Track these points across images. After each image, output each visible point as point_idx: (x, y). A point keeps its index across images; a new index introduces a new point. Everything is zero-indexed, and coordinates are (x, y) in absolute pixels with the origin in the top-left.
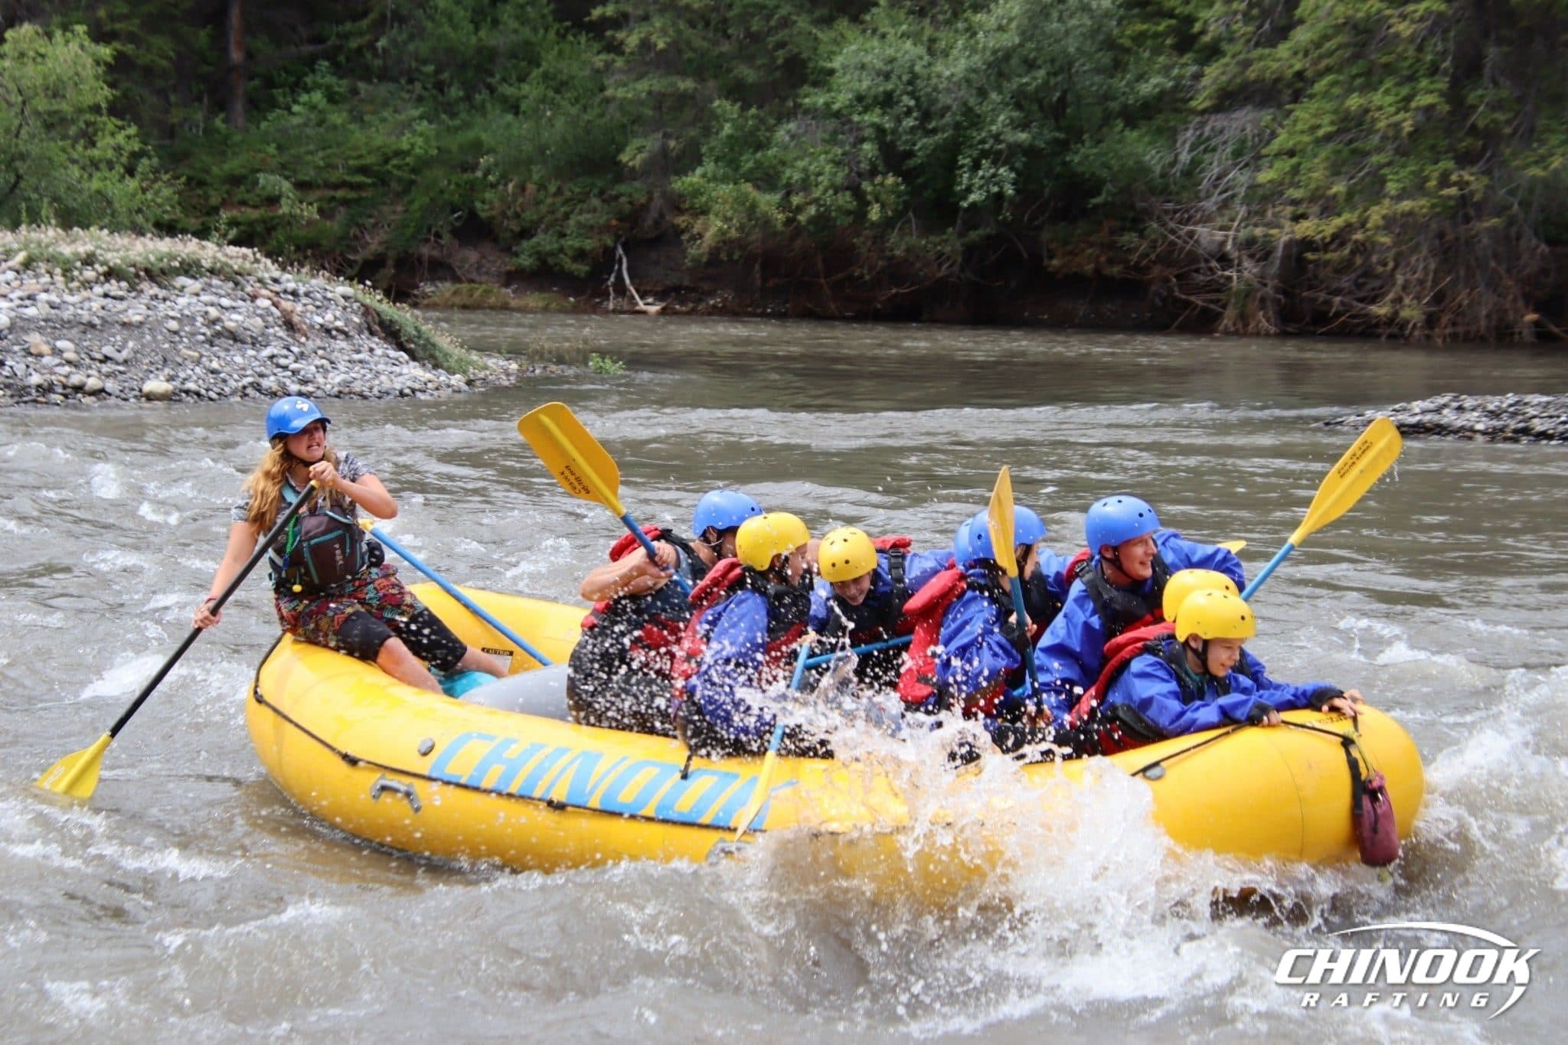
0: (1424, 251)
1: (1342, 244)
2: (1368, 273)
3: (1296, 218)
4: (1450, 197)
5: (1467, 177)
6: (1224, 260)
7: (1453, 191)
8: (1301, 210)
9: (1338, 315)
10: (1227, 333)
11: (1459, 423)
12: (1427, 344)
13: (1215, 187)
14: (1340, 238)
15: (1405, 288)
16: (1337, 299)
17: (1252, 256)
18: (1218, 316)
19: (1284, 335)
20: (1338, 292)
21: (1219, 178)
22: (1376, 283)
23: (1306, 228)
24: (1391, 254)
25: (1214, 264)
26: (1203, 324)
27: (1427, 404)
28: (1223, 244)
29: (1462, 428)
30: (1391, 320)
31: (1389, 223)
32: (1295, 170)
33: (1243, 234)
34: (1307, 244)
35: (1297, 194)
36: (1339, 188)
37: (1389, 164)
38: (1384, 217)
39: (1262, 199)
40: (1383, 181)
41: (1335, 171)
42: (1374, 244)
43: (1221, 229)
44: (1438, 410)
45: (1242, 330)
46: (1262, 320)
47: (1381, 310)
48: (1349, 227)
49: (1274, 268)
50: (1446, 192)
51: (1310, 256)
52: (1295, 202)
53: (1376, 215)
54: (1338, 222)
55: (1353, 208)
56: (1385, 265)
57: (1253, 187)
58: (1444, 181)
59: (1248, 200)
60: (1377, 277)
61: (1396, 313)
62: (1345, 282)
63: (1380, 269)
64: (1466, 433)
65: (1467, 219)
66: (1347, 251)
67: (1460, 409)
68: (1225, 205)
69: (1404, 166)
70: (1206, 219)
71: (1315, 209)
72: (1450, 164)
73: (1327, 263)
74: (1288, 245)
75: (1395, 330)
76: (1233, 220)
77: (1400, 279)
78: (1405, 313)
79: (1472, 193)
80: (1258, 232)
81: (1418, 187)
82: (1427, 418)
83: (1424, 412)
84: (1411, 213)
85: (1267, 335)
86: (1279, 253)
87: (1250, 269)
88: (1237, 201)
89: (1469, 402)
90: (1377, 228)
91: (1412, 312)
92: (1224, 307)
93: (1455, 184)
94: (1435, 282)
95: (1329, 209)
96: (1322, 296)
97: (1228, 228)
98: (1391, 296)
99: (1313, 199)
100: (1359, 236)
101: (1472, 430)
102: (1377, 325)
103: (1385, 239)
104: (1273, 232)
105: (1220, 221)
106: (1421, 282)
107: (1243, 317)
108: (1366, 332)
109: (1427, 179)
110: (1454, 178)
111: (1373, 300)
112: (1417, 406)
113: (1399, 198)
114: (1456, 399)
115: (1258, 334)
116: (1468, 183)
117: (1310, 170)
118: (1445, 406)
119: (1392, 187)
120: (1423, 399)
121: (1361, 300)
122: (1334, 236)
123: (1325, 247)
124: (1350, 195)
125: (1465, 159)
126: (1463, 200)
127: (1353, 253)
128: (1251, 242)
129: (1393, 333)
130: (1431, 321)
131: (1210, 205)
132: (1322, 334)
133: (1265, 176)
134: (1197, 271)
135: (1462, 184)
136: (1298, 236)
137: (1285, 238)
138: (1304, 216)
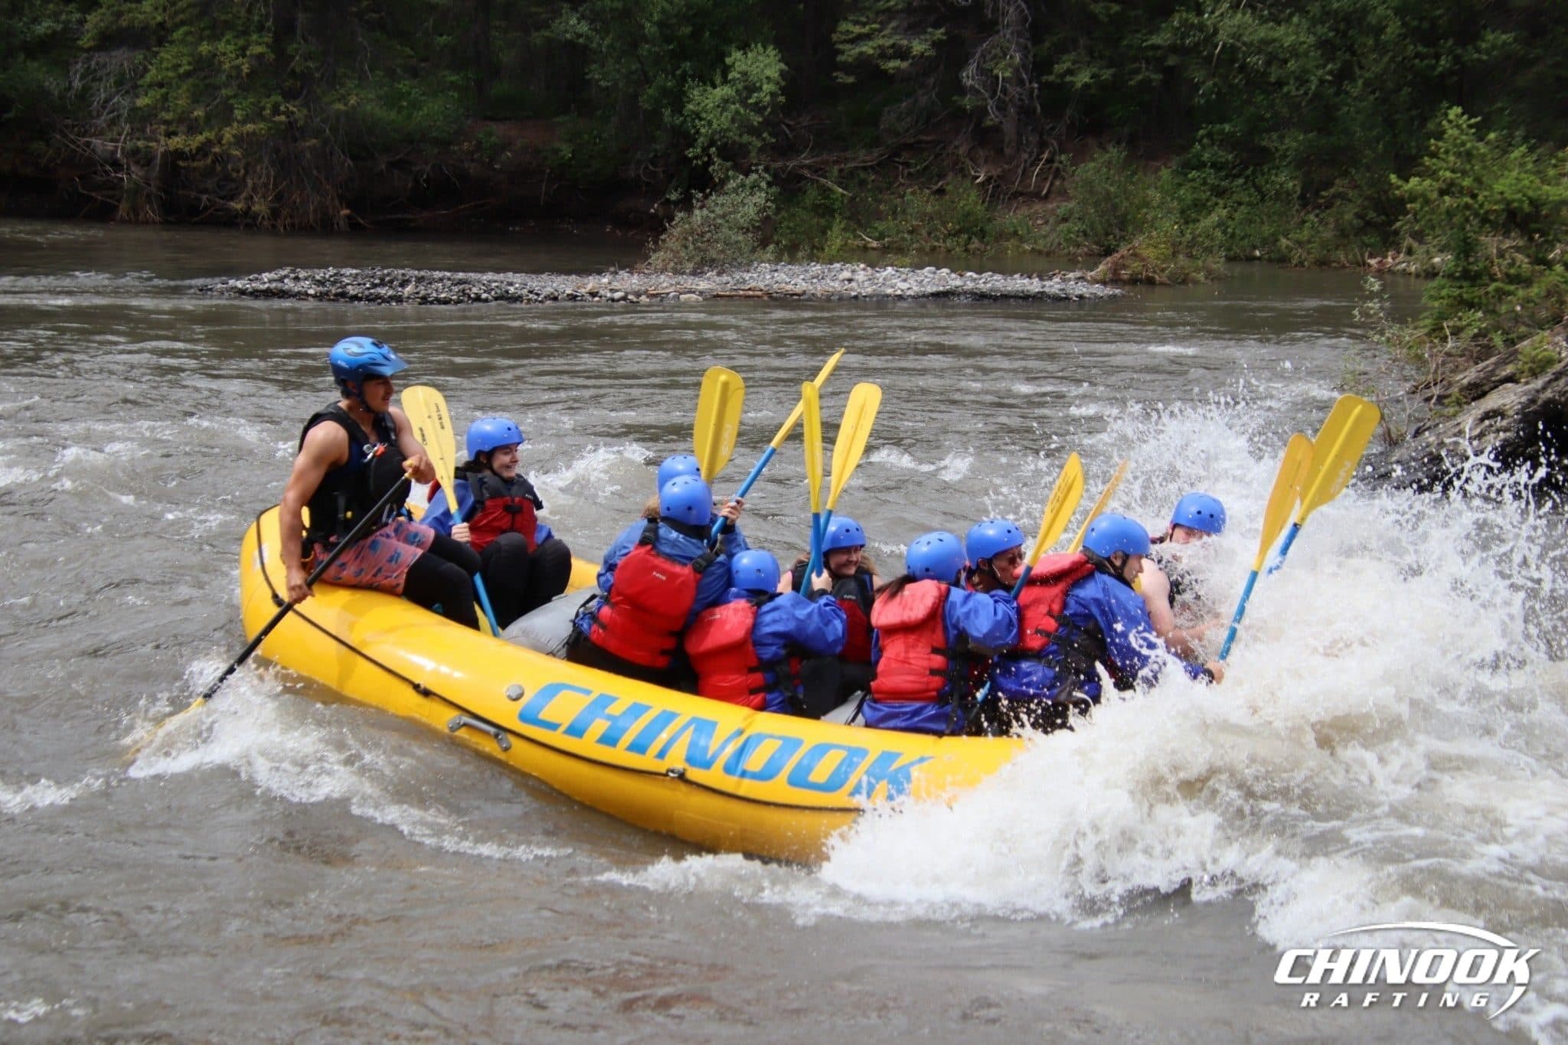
0: (266, 160)
1: (206, 155)
2: (227, 178)
3: (169, 135)
4: (281, 123)
5: (291, 108)
6: (116, 165)
7: (283, 118)
8: (172, 129)
9: (206, 208)
10: (123, 221)
11: (296, 289)
12: (273, 231)
13: (104, 108)
14: (203, 150)
15: (254, 189)
16: (205, 197)
17: (137, 163)
18: (115, 208)
19: (166, 224)
20: (205, 191)
21: (106, 101)
22: (233, 185)
23: (177, 142)
24: (241, 165)
25: (108, 168)
26: (103, 214)
27: (272, 275)
28: (114, 152)
29: (299, 293)
30: (247, 213)
31: (239, 140)
32: (165, 98)
33: (129, 145)
34: (179, 154)
35: (168, 116)
36: (199, 113)
37: (235, 96)
38: (234, 136)
39: (142, 120)
40: (231, 109)
41: (196, 99)
42: (229, 156)
43: (112, 141)
44: (281, 280)
45: (135, 220)
46: (150, 212)
47: (238, 205)
48: (209, 141)
49: (156, 172)
50: (277, 118)
51: (181, 163)
52: (166, 122)
53: (228, 134)
54: (201, 138)
55: (211, 130)
56: (238, 171)
57: (134, 110)
58: (276, 111)
59: (129, 120)
60: (233, 180)
61: (249, 208)
62: (210, 184)
63: (235, 175)
64: (302, 296)
65: (295, 140)
66: (209, 161)
67: (297, 279)
68: (113, 122)
69: (245, 98)
70: (100, 134)
71: (183, 128)
72: (279, 98)
73: (195, 169)
74: (165, 154)
75: (250, 221)
76: (120, 134)
77: (250, 182)
78: (256, 208)
79: (296, 121)
80: (140, 144)
81: (257, 115)
82: (273, 285)
83: (270, 281)
84: (254, 133)
85: (154, 222)
86: (158, 161)
87: (137, 173)
88: (122, 120)
89: (302, 274)
90: (230, 144)
91: (260, 207)
92: (119, 201)
93: (284, 113)
94: (275, 185)
95: (193, 129)
96: (193, 194)
97: (117, 141)
98: (244, 195)
99: (181, 120)
100: (217, 149)
101: (307, 294)
102: (236, 217)
103: (236, 153)
104: (153, 144)
105: (109, 135)
106: (266, 185)
107: (135, 209)
108: (229, 222)
109: (264, 108)
110: (282, 108)
111: (232, 198)
112: (266, 276)
113: (244, 122)
114: (293, 271)
115: (147, 223)
116: (293, 113)
117: (176, 98)
118: (286, 276)
119: (238, 114)
120: (270, 271)
121: (223, 198)
122: (199, 149)
123: (193, 157)
124: (208, 118)
125: (289, 95)
126: (291, 125)
127: (213, 162)
128: (136, 151)
129: (247, 222)
130: (275, 214)
131: (102, 122)
132: (196, 223)
133: (142, 102)
134: (95, 173)
135: (288, 114)
136: (171, 148)
137: (162, 149)
138: (175, 134)
